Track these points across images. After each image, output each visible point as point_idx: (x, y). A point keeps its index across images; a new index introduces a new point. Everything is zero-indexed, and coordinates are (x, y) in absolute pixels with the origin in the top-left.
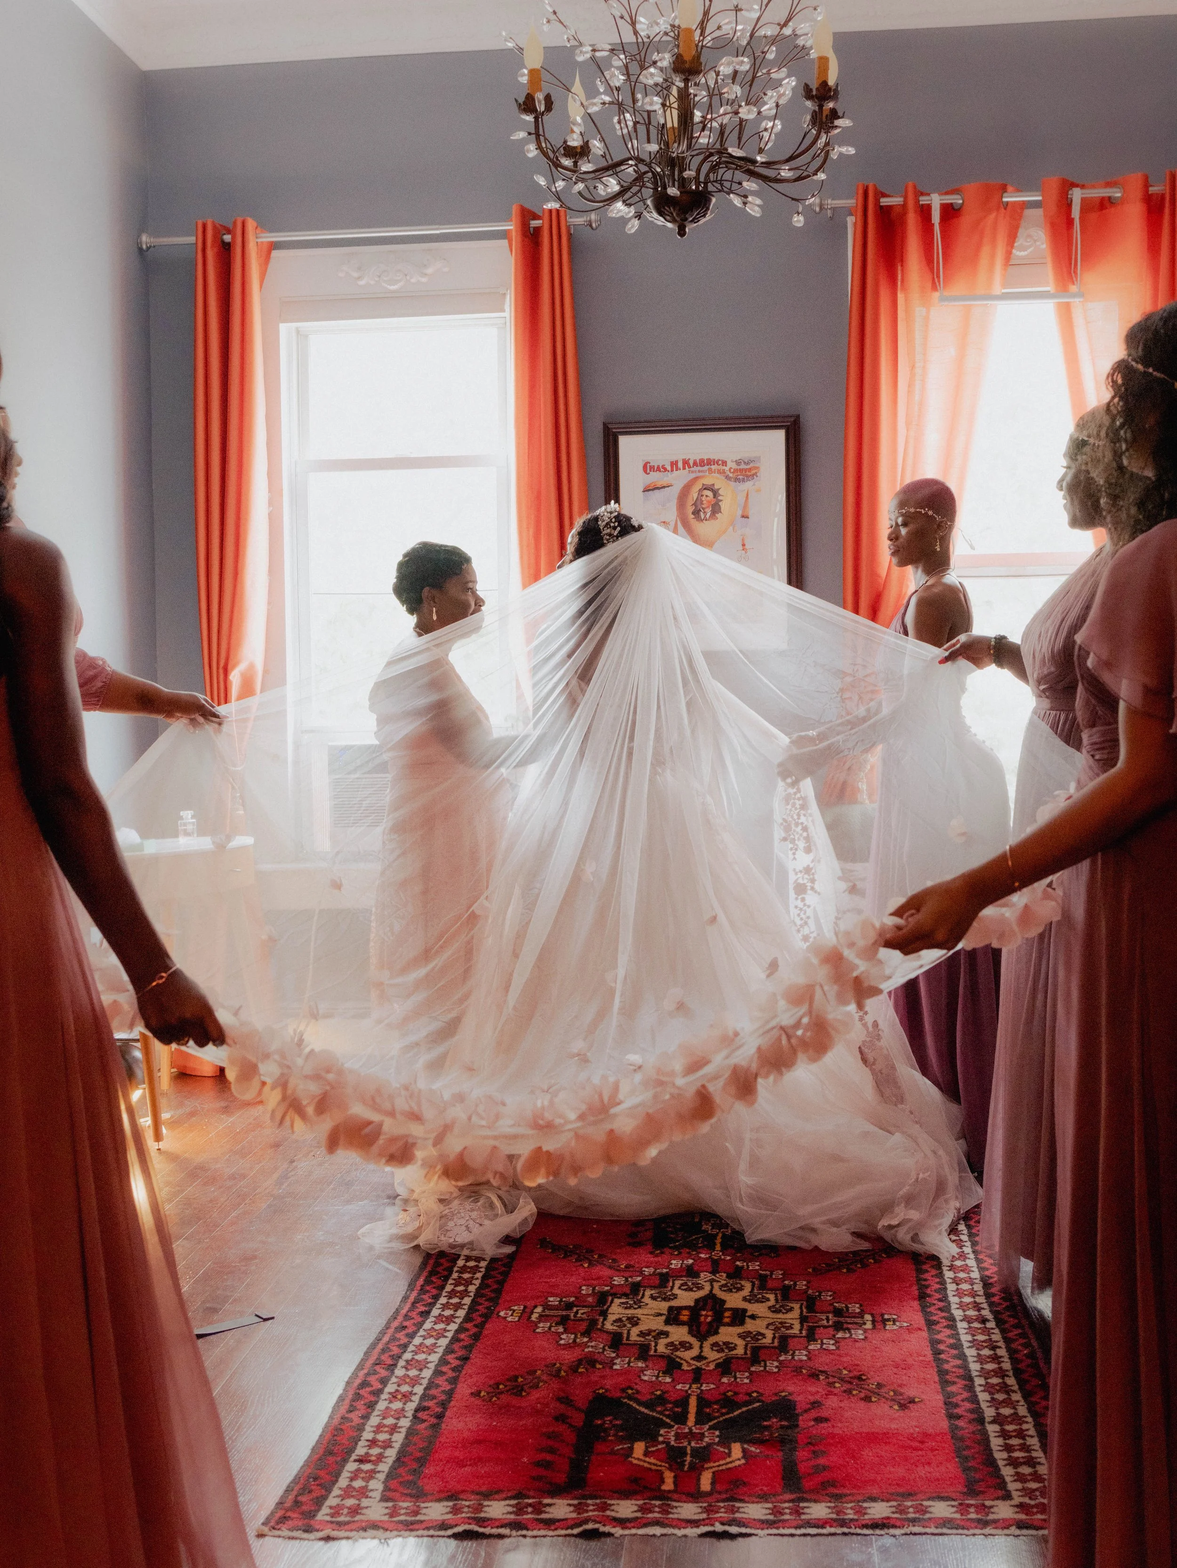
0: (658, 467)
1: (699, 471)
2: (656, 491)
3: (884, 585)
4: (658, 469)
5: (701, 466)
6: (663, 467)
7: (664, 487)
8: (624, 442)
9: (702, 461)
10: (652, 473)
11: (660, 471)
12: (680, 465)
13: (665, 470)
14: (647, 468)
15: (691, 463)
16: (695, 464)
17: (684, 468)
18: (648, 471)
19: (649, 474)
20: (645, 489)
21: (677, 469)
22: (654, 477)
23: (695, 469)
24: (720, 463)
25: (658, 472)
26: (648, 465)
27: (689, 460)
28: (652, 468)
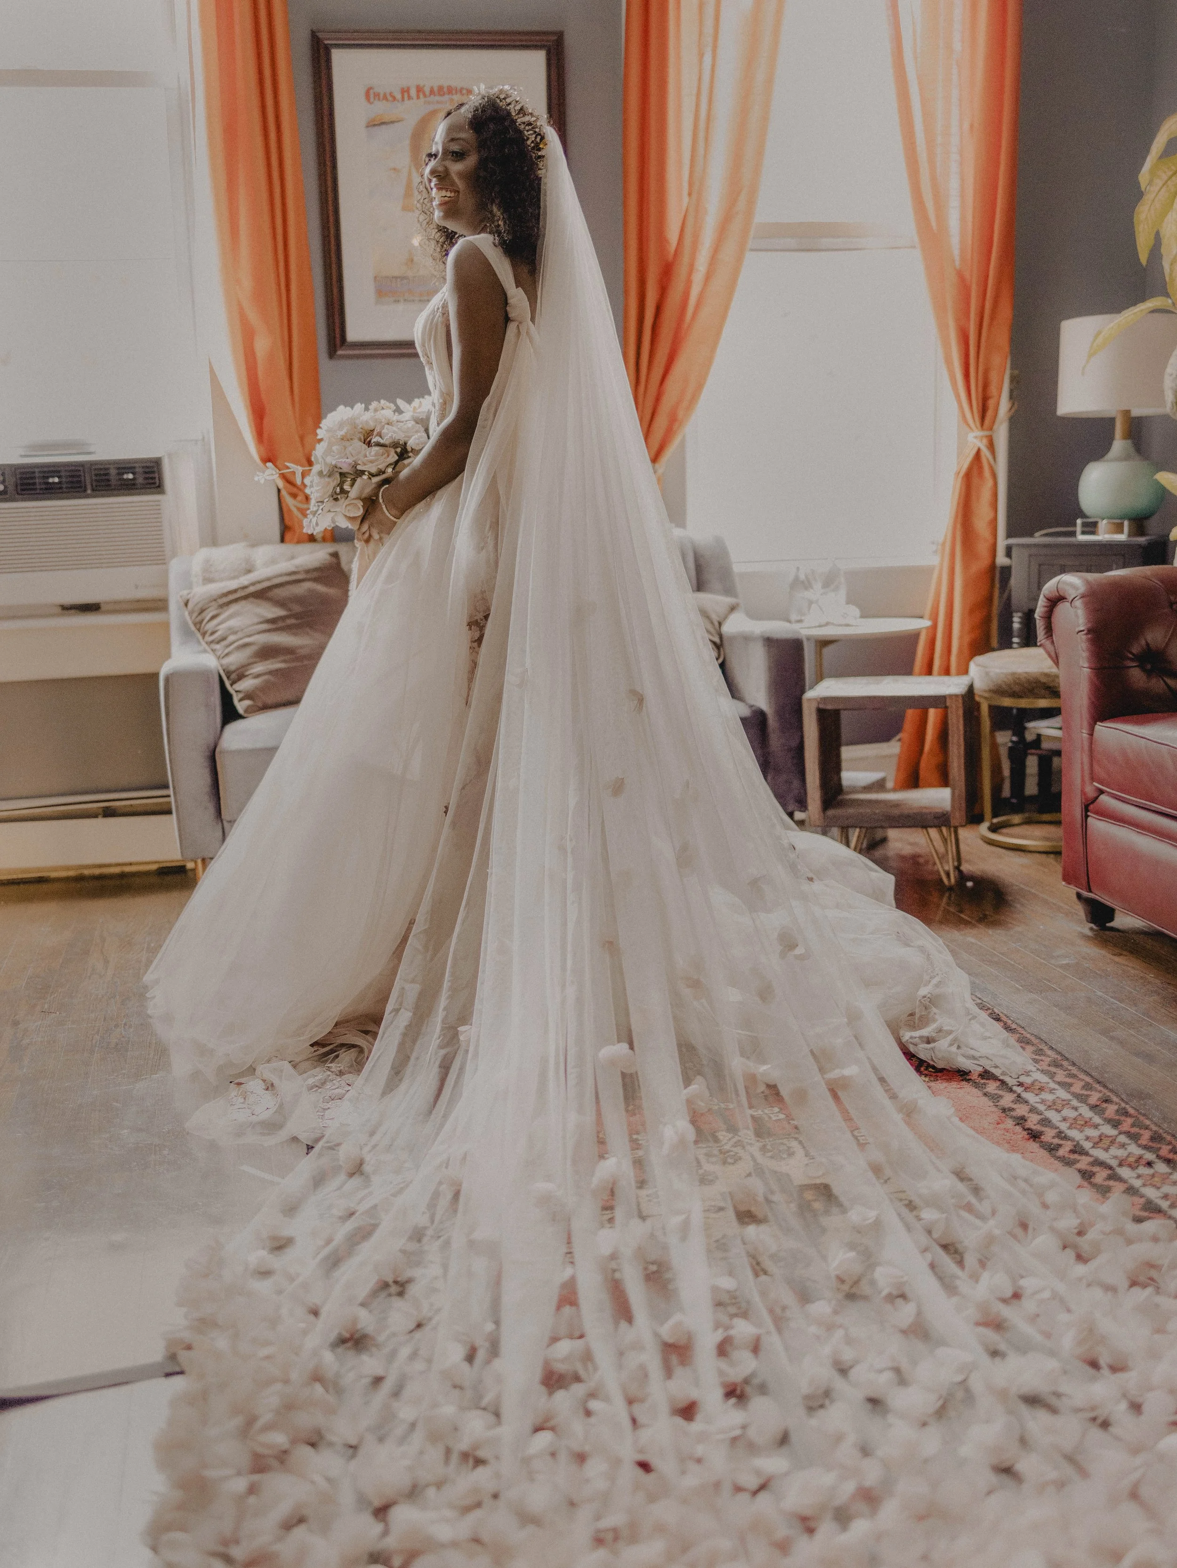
0: (385, 95)
1: (438, 102)
2: (384, 126)
3: (676, 251)
4: (385, 98)
5: (440, 95)
6: (391, 94)
7: (393, 122)
8: (338, 57)
9: (441, 88)
10: (376, 102)
11: (387, 100)
12: (413, 92)
13: (394, 98)
14: (370, 95)
15: (427, 90)
16: (432, 92)
17: (418, 97)
18: (372, 100)
19: (373, 103)
20: (369, 123)
21: (410, 98)
22: (380, 108)
23: (433, 98)
24: (464, 92)
25: (384, 101)
26: (371, 92)
27: (424, 86)
28: (377, 95)
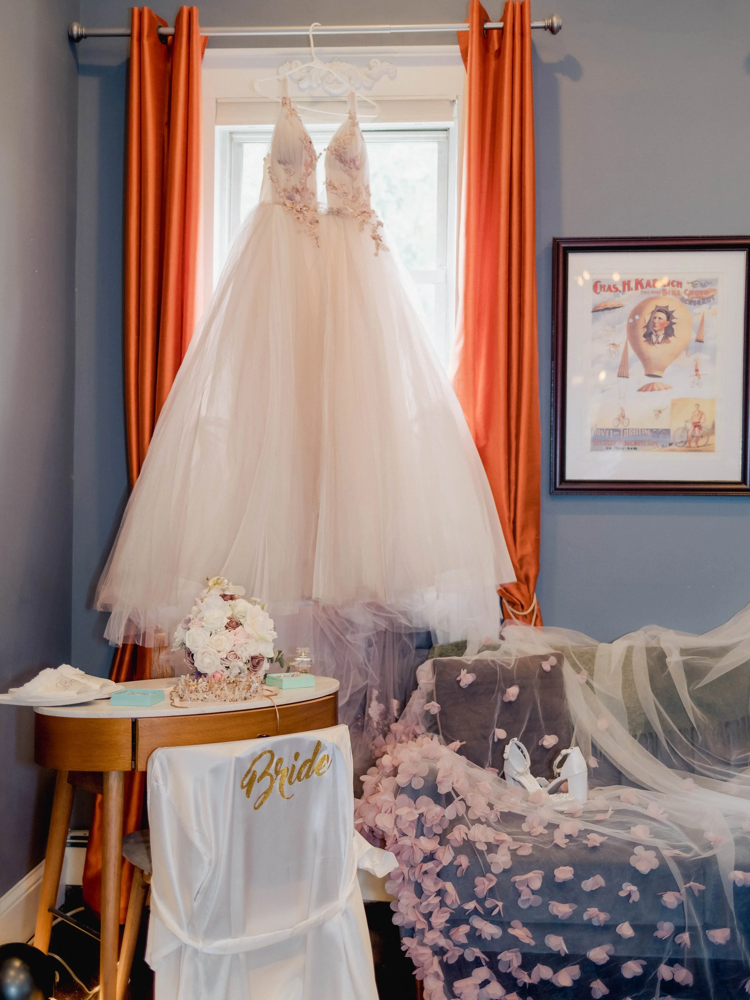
0: (609, 287)
1: (652, 292)
2: (606, 312)
4: (609, 289)
6: (614, 287)
7: (614, 308)
8: (574, 260)
10: (602, 293)
11: (611, 291)
12: (633, 285)
13: (617, 290)
14: (597, 287)
15: (644, 283)
16: (648, 284)
17: (636, 288)
18: (598, 290)
19: (599, 293)
20: (594, 309)
21: (629, 289)
22: (605, 297)
23: (649, 289)
24: (675, 284)
25: (609, 292)
26: (599, 284)
27: (642, 280)
28: (603, 287)
